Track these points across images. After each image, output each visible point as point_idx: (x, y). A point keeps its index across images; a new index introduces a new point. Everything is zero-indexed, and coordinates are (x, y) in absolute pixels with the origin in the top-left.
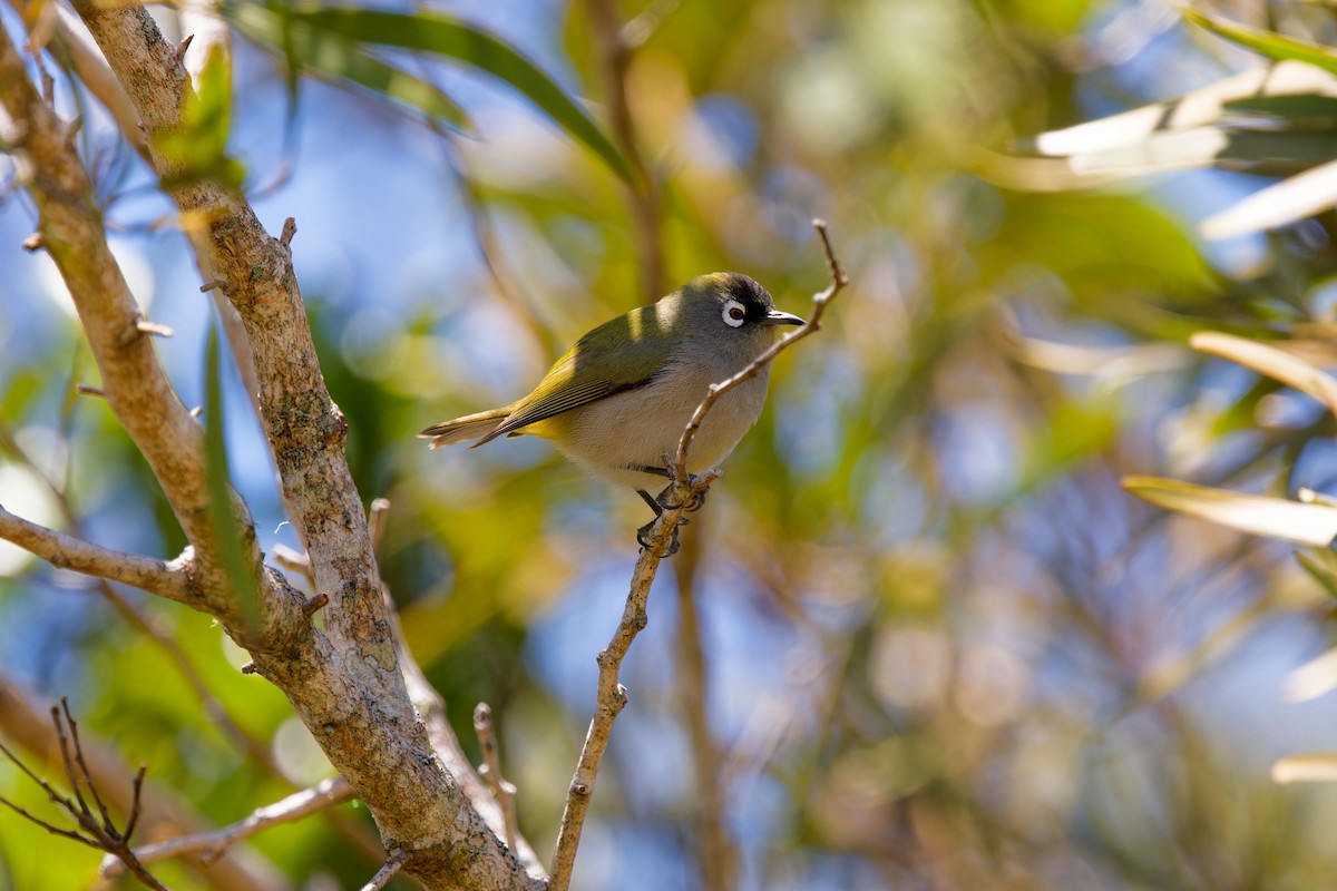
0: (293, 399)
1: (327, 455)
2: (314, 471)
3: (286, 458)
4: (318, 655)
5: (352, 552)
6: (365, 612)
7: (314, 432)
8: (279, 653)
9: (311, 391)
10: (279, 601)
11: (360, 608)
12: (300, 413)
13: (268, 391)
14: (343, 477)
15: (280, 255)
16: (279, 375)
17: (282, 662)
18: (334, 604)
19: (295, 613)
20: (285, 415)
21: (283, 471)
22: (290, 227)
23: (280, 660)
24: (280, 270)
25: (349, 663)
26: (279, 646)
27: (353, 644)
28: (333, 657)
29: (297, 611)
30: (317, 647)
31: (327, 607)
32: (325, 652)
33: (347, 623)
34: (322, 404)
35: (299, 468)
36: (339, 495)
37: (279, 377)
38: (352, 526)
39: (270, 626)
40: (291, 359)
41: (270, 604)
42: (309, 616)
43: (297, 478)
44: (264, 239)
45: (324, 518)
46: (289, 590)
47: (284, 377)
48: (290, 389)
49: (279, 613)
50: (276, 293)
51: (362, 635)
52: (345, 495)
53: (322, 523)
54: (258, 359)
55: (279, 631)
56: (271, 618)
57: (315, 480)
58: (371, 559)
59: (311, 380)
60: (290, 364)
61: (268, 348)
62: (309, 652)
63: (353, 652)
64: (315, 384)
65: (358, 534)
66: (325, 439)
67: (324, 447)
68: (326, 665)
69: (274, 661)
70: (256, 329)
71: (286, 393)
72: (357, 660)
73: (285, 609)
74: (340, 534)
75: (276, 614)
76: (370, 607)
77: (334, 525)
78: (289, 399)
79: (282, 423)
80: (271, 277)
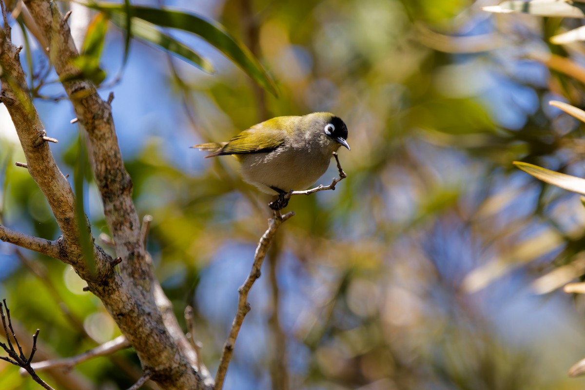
0: (110, 171)
1: (124, 196)
2: (118, 203)
3: (106, 197)
4: (116, 284)
5: (133, 239)
6: (138, 266)
7: (118, 186)
8: (100, 283)
9: (118, 168)
10: (100, 260)
11: (135, 264)
12: (113, 178)
13: (99, 167)
14: (130, 207)
15: (106, 108)
16: (104, 161)
17: (101, 286)
18: (124, 262)
19: (107, 265)
20: (106, 178)
21: (105, 202)
22: (111, 97)
23: (100, 285)
24: (106, 115)
25: (130, 288)
26: (100, 280)
27: (132, 279)
28: (123, 285)
29: (108, 265)
30: (116, 280)
31: (121, 263)
32: (119, 283)
33: (130, 270)
34: (122, 174)
35: (111, 201)
36: (128, 214)
37: (104, 162)
38: (134, 228)
39: (96, 270)
40: (110, 154)
41: (96, 261)
42: (113, 267)
43: (110, 206)
44: (100, 102)
45: (122, 224)
46: (105, 255)
47: (106, 162)
48: (109, 167)
49: (100, 265)
50: (104, 125)
51: (136, 276)
52: (131, 214)
53: (121, 226)
54: (95, 154)
55: (100, 273)
56: (97, 267)
57: (118, 207)
58: (141, 243)
59: (118, 163)
60: (109, 156)
61: (99, 149)
62: (112, 283)
63: (132, 284)
64: (120, 165)
65: (136, 232)
66: (123, 190)
67: (122, 193)
68: (120, 289)
69: (97, 286)
70: (95, 140)
71: (107, 169)
72: (133, 287)
73: (102, 263)
74: (128, 231)
75: (99, 265)
76: (140, 264)
77: (125, 227)
78: (108, 172)
79: (104, 182)
80: (102, 118)
